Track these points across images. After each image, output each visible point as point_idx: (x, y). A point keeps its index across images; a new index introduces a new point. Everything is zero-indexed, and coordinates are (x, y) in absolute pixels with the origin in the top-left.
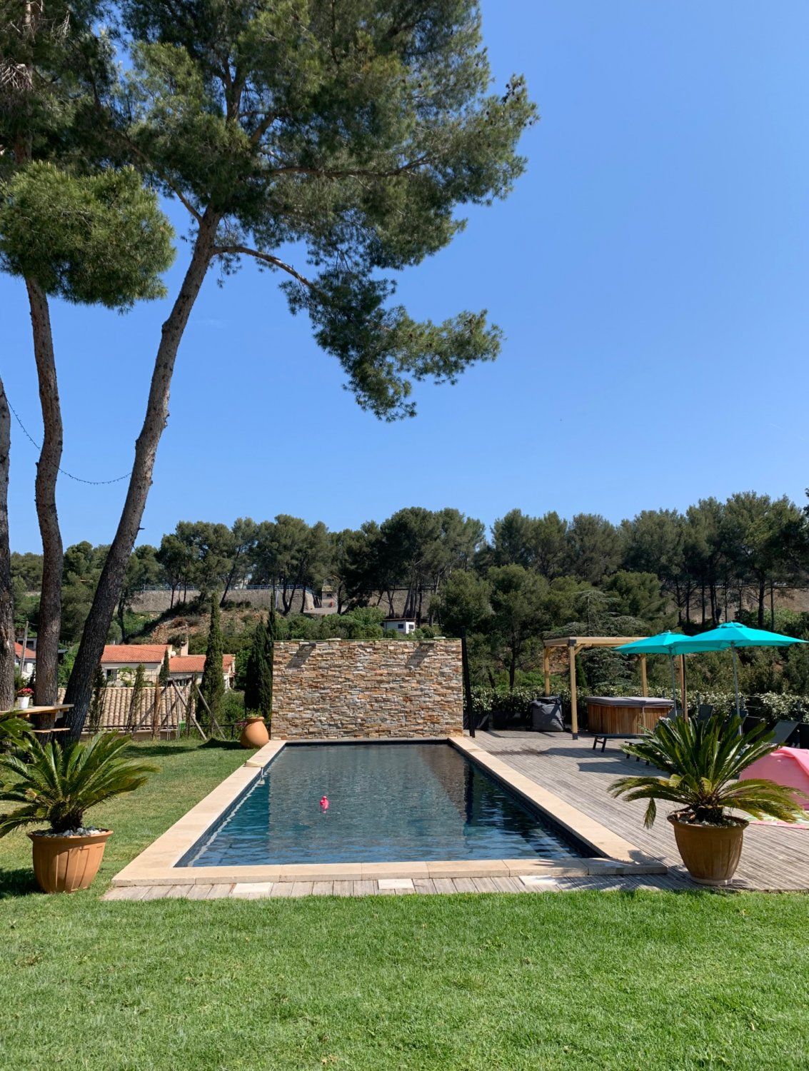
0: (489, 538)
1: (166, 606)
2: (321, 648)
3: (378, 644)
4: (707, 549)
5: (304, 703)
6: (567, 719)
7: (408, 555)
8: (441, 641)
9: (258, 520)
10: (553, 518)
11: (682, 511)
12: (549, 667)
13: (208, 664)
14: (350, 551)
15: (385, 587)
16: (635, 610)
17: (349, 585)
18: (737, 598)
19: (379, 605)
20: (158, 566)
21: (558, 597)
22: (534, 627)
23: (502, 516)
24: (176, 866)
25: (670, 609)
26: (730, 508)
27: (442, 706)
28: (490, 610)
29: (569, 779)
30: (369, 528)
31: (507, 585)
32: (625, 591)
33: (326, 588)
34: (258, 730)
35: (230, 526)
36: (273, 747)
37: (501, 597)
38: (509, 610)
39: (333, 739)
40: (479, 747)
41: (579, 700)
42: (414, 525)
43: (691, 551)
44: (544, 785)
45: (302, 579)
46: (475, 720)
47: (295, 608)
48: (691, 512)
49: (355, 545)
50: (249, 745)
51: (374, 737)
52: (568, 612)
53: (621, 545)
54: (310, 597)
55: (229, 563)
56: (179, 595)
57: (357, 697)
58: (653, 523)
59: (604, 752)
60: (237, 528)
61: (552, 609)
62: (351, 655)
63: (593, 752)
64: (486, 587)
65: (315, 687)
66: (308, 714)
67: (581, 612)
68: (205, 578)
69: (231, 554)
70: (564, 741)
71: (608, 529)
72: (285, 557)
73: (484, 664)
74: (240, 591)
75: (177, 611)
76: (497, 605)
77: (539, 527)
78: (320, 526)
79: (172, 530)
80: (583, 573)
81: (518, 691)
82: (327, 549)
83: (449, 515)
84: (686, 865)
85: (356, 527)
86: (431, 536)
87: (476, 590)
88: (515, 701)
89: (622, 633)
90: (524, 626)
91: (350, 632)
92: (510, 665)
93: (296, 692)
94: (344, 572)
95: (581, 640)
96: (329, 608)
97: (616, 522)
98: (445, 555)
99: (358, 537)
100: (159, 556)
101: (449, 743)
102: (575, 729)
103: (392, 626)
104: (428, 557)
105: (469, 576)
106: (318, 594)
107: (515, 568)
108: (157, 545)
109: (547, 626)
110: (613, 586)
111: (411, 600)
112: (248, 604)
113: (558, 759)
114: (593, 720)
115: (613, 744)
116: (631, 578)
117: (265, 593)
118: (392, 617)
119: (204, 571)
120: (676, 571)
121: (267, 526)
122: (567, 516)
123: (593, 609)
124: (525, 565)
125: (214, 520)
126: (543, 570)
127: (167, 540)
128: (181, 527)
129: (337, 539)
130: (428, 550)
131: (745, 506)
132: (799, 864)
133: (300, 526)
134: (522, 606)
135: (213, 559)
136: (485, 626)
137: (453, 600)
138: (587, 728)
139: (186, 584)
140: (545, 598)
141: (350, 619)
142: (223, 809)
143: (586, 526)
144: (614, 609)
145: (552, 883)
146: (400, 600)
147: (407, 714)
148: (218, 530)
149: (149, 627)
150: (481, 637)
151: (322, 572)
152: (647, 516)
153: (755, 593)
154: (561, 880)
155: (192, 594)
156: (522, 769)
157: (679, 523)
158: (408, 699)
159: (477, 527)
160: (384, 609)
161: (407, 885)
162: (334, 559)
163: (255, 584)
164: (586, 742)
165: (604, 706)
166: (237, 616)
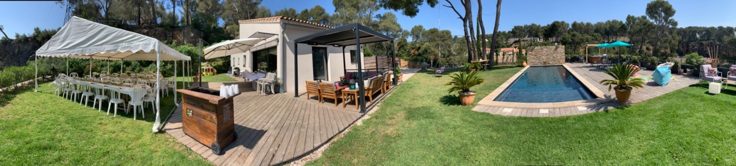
0: (570, 27)
1: (513, 41)
2: (536, 48)
3: (548, 47)
4: (608, 29)
5: (533, 58)
6: (585, 59)
7: (556, 30)
8: (560, 46)
9: (528, 25)
10: (582, 23)
11: (604, 22)
12: (581, 50)
13: (520, 51)
14: (545, 30)
15: (551, 37)
16: (596, 40)
17: (545, 36)
18: (612, 38)
19: (551, 40)
20: (512, 34)
21: (583, 38)
22: (579, 43)
23: (573, 22)
24: (493, 100)
25: (602, 40)
26: (612, 22)
27: (561, 59)
28: (570, 40)
29: (587, 73)
30: (548, 25)
31: (574, 36)
32: (595, 37)
33: (541, 37)
34: (525, 64)
35: (523, 26)
36: (527, 67)
37: (573, 38)
38: (574, 40)
39: (539, 65)
40: (568, 66)
41: (588, 56)
42: (556, 24)
43: (606, 30)
44: (581, 75)
45: (537, 36)
46: (567, 60)
47: (536, 41)
48: (606, 22)
49: (546, 29)
50: (523, 66)
51: (547, 65)
52: (585, 40)
53: (594, 28)
54: (538, 39)
55: (524, 33)
56: (515, 39)
57: (544, 58)
58: (599, 24)
59: (593, 67)
60: (525, 26)
61: (582, 40)
62: (542, 49)
63: (591, 67)
64: (570, 36)
65: (535, 56)
66: (534, 61)
67: (587, 41)
68: (519, 36)
69: (524, 31)
70: (585, 64)
71: (592, 25)
72: (533, 32)
73: (570, 50)
74: (526, 38)
75: (515, 42)
76: (572, 40)
77: (579, 25)
78: (539, 25)
79: (513, 28)
80: (588, 33)
81: (575, 55)
82: (541, 30)
83: (563, 22)
84: (617, 97)
85: (546, 25)
86: (560, 26)
87: (568, 37)
88: (575, 57)
89: (594, 44)
90: (577, 43)
91: (545, 45)
92: (574, 50)
93: (532, 57)
94: (544, 34)
95: (589, 45)
96: (542, 41)
97: (593, 24)
98: (562, 30)
99: (546, 27)
100: (512, 32)
101: (562, 66)
102: (587, 62)
103: (553, 44)
104: (559, 31)
105: (567, 34)
106: (540, 38)
107: (575, 32)
108: (511, 31)
109: (581, 43)
110: (593, 36)
111: (556, 39)
112: (527, 40)
113: (584, 68)
114: (590, 60)
115: (594, 65)
116: (596, 34)
117: (530, 38)
118: (553, 42)
119: (520, 35)
120: (603, 33)
121: (530, 26)
122: (585, 23)
123: (590, 40)
124: (577, 32)
125: (521, 25)
126: (580, 33)
127: (513, 29)
128: (515, 27)
129: (543, 28)
130: (559, 29)
131: (615, 22)
132: (639, 93)
133: (536, 25)
134: (577, 40)
135: (521, 32)
136: (570, 43)
137: (564, 39)
138: (589, 62)
139: (517, 37)
140: (581, 38)
141: (546, 43)
142: (511, 83)
143: (588, 24)
144: (593, 39)
145: (586, 108)
146: (554, 39)
147: (554, 61)
148: (521, 27)
149: (511, 45)
150: (569, 45)
151: (540, 34)
152: (598, 23)
153: (615, 37)
154: (588, 107)
155: (517, 39)
156: (576, 71)
157: (604, 24)
158: (554, 57)
159: (568, 25)
160: (551, 41)
161: (546, 111)
162: (542, 32)
163: (529, 37)
164: (589, 65)
165: (592, 57)
166: (525, 43)
